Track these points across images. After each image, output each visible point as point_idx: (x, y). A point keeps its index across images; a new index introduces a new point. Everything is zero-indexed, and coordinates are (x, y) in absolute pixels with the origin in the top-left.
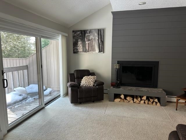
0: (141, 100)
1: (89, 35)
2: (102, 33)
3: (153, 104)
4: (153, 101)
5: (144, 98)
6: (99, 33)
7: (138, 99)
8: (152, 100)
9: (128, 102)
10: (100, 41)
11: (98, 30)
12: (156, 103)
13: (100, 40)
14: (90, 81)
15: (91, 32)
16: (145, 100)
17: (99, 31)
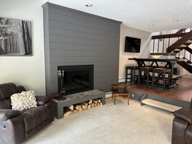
0: (88, 105)
1: (6, 26)
2: (30, 26)
3: (98, 105)
4: (98, 102)
5: (91, 102)
6: (25, 26)
7: (86, 105)
8: (96, 102)
9: (77, 111)
10: (26, 39)
11: (22, 22)
12: (100, 103)
13: (26, 36)
14: (30, 100)
15: (10, 23)
16: (91, 104)
17: (24, 24)
